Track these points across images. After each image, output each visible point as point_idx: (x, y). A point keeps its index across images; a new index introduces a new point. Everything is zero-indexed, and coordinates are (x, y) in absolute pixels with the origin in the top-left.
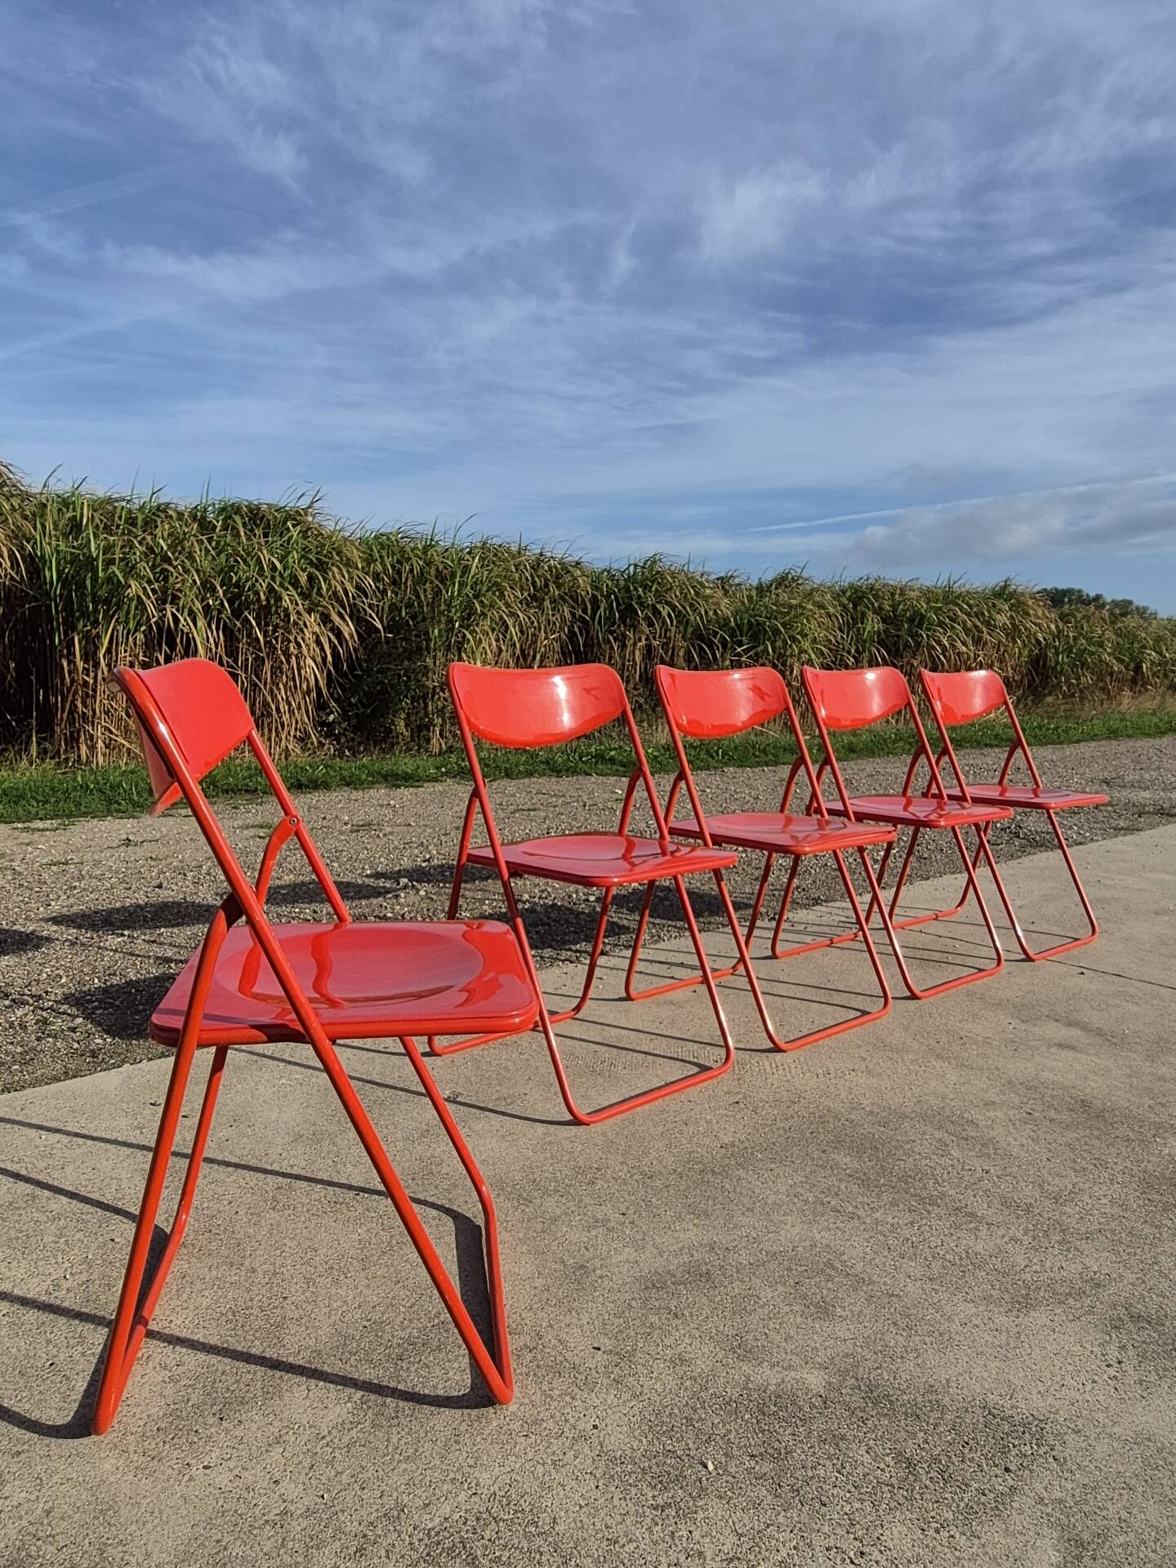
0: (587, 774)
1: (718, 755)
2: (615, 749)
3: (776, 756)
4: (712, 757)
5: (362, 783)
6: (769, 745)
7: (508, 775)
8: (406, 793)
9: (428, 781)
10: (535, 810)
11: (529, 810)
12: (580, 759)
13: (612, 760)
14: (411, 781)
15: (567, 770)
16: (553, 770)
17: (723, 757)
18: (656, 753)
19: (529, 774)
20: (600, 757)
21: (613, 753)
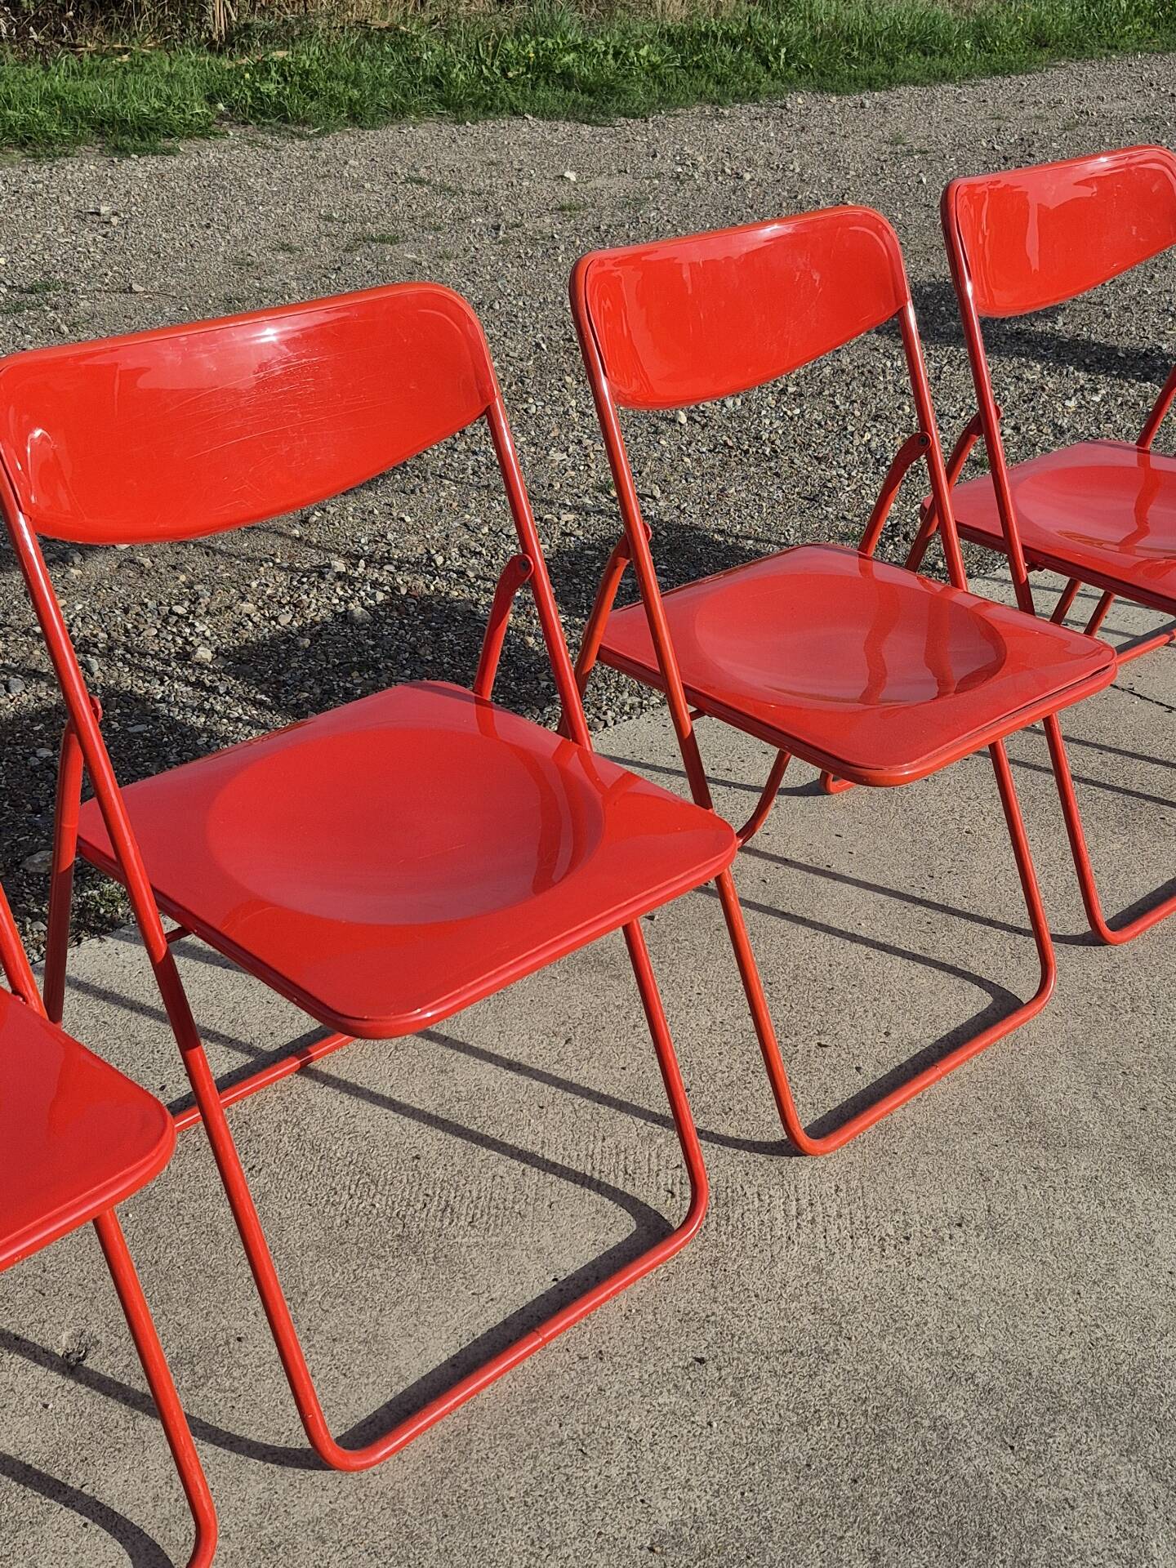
0: (516, 113)
1: (777, 58)
2: (576, 48)
3: (891, 61)
4: (765, 62)
5: (50, 142)
6: (880, 34)
7: (357, 117)
8: (139, 168)
9: (189, 136)
10: (394, 240)
11: (383, 240)
12: (504, 72)
13: (566, 78)
14: (153, 136)
15: (476, 105)
16: (445, 103)
17: (787, 64)
18: (655, 59)
19: (398, 112)
20: (543, 69)
21: (569, 58)
